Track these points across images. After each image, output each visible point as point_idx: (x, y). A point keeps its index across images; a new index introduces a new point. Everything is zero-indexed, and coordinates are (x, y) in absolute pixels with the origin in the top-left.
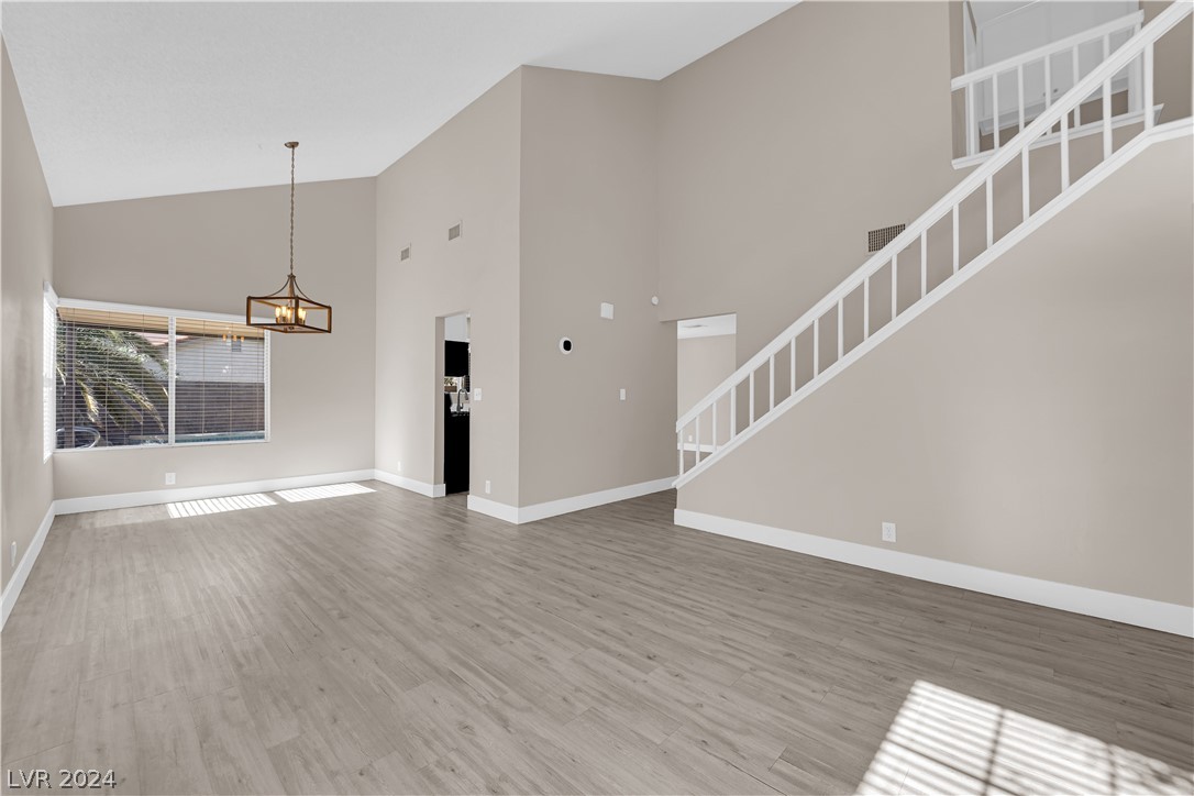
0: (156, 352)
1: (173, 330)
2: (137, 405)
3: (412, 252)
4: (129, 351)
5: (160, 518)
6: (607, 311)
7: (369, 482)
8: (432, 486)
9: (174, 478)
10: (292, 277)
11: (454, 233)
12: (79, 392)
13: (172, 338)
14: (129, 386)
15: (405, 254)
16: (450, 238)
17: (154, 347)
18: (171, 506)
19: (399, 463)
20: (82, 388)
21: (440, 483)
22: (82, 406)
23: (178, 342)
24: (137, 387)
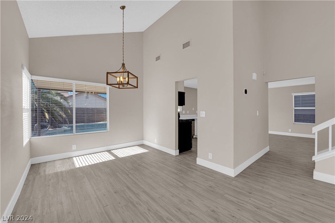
0: (66, 99)
1: (74, 91)
2: (60, 116)
3: (161, 57)
4: (58, 98)
5: (72, 168)
6: (254, 76)
7: (142, 146)
8: (174, 151)
9: (75, 147)
10: (123, 65)
11: (186, 45)
12: (42, 112)
13: (74, 93)
14: (58, 110)
15: (158, 58)
16: (183, 48)
17: (65, 97)
18: (74, 158)
19: (156, 139)
20: (44, 111)
21: (177, 150)
22: (44, 116)
23: (76, 95)
24: (60, 110)
